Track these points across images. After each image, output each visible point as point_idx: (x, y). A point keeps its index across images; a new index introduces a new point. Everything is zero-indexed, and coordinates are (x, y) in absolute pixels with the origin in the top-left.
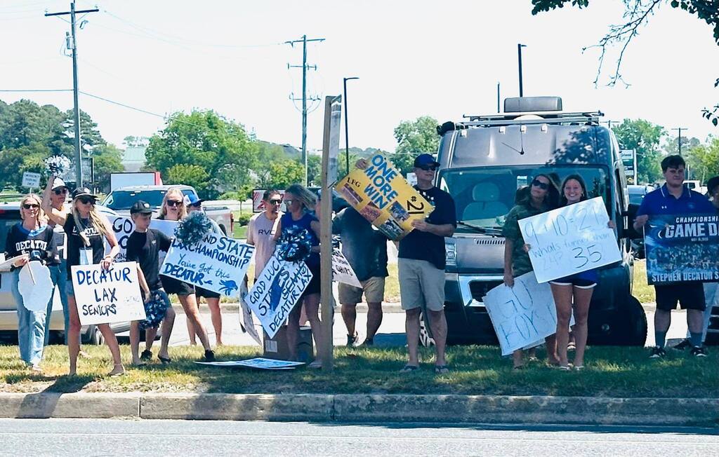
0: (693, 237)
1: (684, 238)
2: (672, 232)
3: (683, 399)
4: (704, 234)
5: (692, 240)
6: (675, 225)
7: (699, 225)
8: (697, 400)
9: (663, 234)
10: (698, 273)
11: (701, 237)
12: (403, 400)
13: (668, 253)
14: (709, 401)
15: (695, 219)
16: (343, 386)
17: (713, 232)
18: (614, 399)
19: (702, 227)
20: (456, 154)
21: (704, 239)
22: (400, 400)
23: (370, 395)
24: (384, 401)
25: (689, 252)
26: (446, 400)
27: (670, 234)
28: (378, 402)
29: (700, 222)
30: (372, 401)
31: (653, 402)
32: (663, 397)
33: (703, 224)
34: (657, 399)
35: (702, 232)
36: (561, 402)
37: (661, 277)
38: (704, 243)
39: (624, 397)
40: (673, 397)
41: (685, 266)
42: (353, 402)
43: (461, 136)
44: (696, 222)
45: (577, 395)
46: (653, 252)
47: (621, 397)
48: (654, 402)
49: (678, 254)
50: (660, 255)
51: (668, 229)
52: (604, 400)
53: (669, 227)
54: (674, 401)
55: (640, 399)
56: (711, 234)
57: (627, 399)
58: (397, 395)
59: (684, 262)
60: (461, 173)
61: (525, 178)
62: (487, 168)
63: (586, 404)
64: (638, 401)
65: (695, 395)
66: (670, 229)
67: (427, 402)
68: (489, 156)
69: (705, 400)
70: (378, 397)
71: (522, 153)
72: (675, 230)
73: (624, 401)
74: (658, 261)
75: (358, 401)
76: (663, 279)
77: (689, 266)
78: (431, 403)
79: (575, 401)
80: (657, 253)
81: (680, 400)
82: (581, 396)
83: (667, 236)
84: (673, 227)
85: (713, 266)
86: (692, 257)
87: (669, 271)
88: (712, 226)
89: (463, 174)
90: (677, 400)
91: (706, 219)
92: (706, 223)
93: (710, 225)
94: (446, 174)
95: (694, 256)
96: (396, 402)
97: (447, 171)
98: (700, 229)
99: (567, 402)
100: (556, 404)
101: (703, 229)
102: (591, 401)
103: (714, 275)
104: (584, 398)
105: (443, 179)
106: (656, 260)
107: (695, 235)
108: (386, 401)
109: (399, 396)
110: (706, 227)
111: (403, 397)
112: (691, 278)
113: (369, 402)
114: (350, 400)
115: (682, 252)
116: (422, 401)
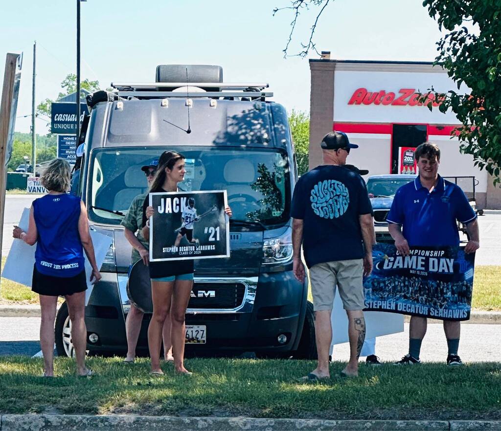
0: (412, 269)
1: (403, 269)
2: (391, 264)
3: (402, 422)
4: (423, 269)
5: (411, 272)
6: (395, 257)
7: (420, 258)
8: (417, 422)
9: (381, 266)
10: (413, 306)
11: (420, 271)
12: (84, 421)
13: (384, 282)
14: (430, 424)
15: (416, 251)
16: (11, 405)
17: (433, 268)
18: (327, 421)
19: (422, 260)
20: (111, 131)
21: (423, 273)
22: (81, 421)
23: (44, 415)
24: (61, 423)
25: (407, 283)
26: (134, 422)
27: (388, 266)
28: (54, 424)
29: (421, 255)
30: (47, 422)
31: (368, 425)
32: (379, 418)
33: (424, 258)
34: (374, 422)
35: (422, 266)
36: (267, 424)
37: (375, 304)
38: (423, 277)
39: (336, 419)
40: (391, 418)
41: (401, 296)
42: (25, 423)
43: (116, 108)
44: (417, 255)
45: (284, 416)
46: (368, 282)
47: (333, 419)
48: (370, 424)
49: (395, 283)
50: (376, 284)
51: (386, 262)
52: (315, 423)
53: (387, 259)
54: (392, 424)
55: (355, 421)
56: (431, 269)
57: (340, 422)
58: (77, 416)
59: (400, 292)
60: (118, 153)
61: (193, 161)
62: (149, 148)
63: (295, 427)
64: (352, 423)
65: (414, 416)
66: (389, 261)
67: (113, 423)
68: (150, 134)
69: (426, 422)
70: (53, 418)
71: (189, 132)
72: (394, 262)
73: (337, 423)
74: (373, 290)
75: (31, 423)
76: (376, 306)
77: (405, 297)
78: (117, 425)
79: (282, 423)
80: (373, 284)
81: (399, 422)
82: (288, 417)
83: (385, 267)
84: (392, 259)
85: (429, 301)
86: (408, 289)
87: (383, 299)
88: (434, 261)
89: (121, 154)
90: (395, 423)
91: (427, 253)
92: (427, 258)
93: (431, 260)
94: (100, 154)
95: (410, 288)
96: (76, 424)
97: (100, 151)
98: (420, 263)
99: (273, 424)
100: (261, 427)
101: (423, 263)
102: (300, 424)
103: (429, 311)
104: (292, 420)
105: (96, 160)
106: (371, 289)
107: (414, 267)
108: (64, 423)
109: (78, 417)
110: (427, 260)
111: (85, 418)
112: (405, 309)
113: (44, 424)
114: (21, 422)
115: (399, 282)
116: (106, 423)
